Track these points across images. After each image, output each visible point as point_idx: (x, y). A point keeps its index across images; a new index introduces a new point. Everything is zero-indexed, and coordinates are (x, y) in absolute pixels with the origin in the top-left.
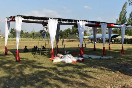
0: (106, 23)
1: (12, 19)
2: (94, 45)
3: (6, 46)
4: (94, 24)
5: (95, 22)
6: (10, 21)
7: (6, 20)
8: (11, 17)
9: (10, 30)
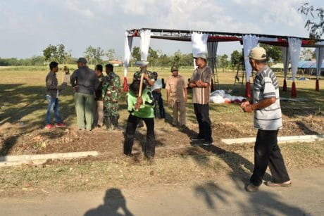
0: (300, 38)
1: (136, 33)
2: (285, 81)
3: (125, 76)
4: (276, 40)
5: (278, 37)
6: (132, 36)
7: (127, 34)
8: (134, 31)
9: (132, 51)
